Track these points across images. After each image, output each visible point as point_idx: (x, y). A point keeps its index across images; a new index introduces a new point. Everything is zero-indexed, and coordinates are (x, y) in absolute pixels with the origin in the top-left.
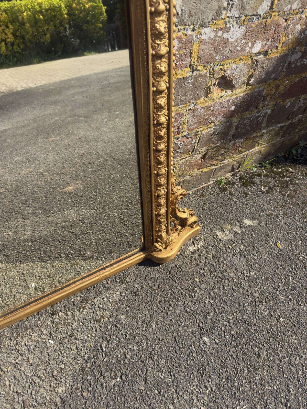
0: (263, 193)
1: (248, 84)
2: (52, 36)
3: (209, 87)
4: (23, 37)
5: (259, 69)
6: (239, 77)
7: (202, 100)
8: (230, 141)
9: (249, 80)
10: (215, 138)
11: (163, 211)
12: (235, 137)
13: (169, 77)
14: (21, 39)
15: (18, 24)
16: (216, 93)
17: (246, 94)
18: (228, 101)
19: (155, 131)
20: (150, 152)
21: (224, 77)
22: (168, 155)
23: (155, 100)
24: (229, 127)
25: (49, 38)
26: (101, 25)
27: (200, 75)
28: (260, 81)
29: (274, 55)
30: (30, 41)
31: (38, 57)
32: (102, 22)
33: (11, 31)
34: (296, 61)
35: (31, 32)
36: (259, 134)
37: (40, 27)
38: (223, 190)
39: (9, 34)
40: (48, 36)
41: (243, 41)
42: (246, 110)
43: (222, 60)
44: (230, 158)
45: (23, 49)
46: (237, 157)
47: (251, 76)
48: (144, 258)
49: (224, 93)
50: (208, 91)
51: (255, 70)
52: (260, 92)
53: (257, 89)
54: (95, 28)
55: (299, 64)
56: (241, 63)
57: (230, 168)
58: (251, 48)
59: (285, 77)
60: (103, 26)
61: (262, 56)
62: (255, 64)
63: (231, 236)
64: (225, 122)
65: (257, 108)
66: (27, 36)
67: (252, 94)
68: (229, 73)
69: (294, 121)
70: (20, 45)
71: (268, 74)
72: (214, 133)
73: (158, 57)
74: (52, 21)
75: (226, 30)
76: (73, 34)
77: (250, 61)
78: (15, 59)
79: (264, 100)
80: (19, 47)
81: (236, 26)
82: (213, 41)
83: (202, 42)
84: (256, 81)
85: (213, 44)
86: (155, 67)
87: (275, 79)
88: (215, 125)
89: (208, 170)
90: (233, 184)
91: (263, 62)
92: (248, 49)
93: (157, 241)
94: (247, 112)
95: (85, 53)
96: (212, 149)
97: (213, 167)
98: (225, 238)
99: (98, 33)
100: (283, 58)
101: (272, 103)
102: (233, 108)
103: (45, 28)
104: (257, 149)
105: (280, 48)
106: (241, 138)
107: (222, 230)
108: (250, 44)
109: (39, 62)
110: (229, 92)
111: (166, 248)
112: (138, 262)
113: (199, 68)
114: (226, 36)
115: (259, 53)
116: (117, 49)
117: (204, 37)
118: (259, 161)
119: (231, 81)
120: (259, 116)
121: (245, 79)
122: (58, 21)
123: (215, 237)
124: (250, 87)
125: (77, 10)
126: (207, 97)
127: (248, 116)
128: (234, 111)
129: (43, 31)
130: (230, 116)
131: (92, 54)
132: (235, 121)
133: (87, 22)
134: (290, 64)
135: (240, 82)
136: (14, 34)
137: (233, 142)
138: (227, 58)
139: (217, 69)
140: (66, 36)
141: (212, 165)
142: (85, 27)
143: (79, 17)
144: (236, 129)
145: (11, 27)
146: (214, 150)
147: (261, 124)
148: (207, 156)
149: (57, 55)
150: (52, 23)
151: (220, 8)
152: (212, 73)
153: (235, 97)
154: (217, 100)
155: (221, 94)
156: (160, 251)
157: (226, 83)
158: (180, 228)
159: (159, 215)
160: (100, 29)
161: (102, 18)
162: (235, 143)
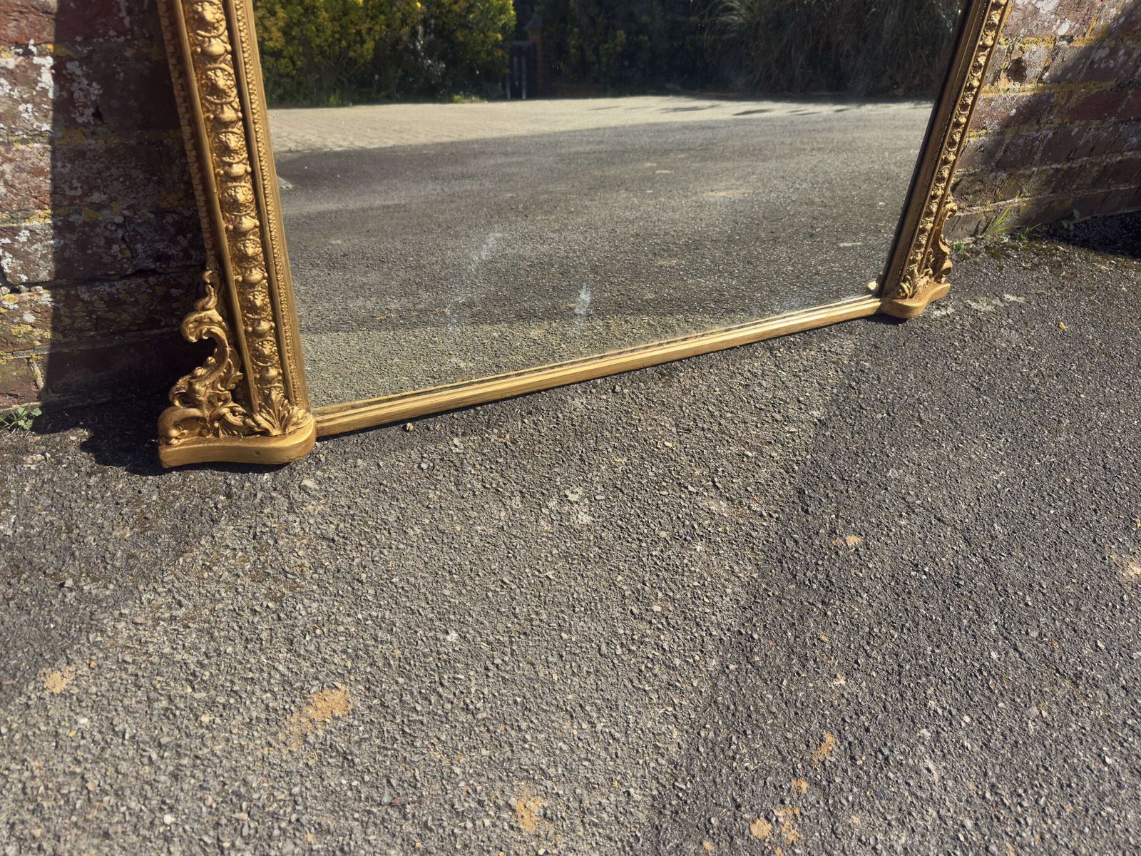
0: (1025, 268)
1: (1040, 80)
2: (378, 47)
3: (1000, 71)
4: (306, 42)
5: (1058, 60)
6: (1035, 65)
7: (987, 87)
8: (992, 171)
9: (1043, 74)
10: (978, 158)
11: (929, 226)
12: (1001, 166)
14: (299, 44)
15: (300, 9)
16: (1004, 83)
17: (1035, 95)
18: (1013, 99)
19: (963, 97)
20: (948, 125)
21: (1018, 62)
24: (998, 143)
25: (371, 51)
26: (500, 36)
28: (1055, 80)
29: (1079, 43)
30: (322, 52)
31: (338, 92)
32: (503, 29)
33: (281, 24)
34: (1101, 59)
35: (329, 32)
36: (1027, 172)
37: (352, 22)
38: (966, 258)
39: (274, 29)
40: (370, 45)
41: (1053, 16)
42: (1025, 121)
43: (1025, 36)
44: (981, 205)
45: (301, 70)
46: (990, 207)
47: (1046, 69)
48: (879, 309)
49: (1011, 85)
50: (996, 78)
51: (1053, 59)
52: (1050, 96)
53: (1047, 91)
54: (483, 42)
55: (1103, 66)
56: (1043, 45)
57: (973, 226)
58: (1058, 28)
59: (1082, 82)
60: (504, 41)
61: (1065, 42)
62: (1056, 51)
63: (990, 308)
64: (998, 134)
65: (1038, 123)
66: (318, 41)
67: (1041, 96)
68: (1026, 56)
69: (1074, 165)
70: (295, 58)
71: (1066, 70)
72: (981, 146)
74: (382, 13)
76: (429, 50)
77: (1051, 46)
79: (1050, 112)
80: (294, 63)
83: (1015, 7)
84: (1050, 76)
85: (1025, 11)
87: (1070, 82)
88: (986, 134)
90: (978, 253)
91: (1065, 50)
92: (1054, 27)
93: (904, 281)
94: (1026, 126)
95: (456, 97)
98: (983, 309)
99: (489, 53)
100: (1088, 51)
101: (1057, 121)
102: (1014, 112)
103: (364, 27)
104: (1016, 201)
105: (1087, 36)
106: (1005, 170)
107: (975, 301)
108: (1059, 22)
109: (341, 104)
110: (1017, 85)
111: (911, 297)
112: (870, 313)
113: (1001, 40)
115: (1063, 37)
116: (524, 97)
118: (1012, 229)
119: (1025, 69)
120: (1036, 139)
121: (1040, 69)
122: (399, 15)
123: (968, 307)
124: (1041, 85)
126: (993, 85)
127: (1025, 133)
128: (1013, 118)
129: (359, 33)
130: (1007, 123)
131: (472, 102)
132: (1008, 137)
133: (466, 26)
134: (1093, 63)
135: (1033, 74)
136: (286, 32)
137: (994, 174)
138: (1031, 34)
139: (1017, 47)
140: (415, 52)
142: (460, 36)
143: (449, 11)
144: (1005, 152)
145: (281, 13)
146: (970, 179)
147: (1035, 154)
148: (958, 188)
149: (383, 93)
150: (382, 17)
152: (1010, 51)
153: (1021, 94)
154: (1002, 93)
155: (1008, 86)
156: (905, 297)
157: (1017, 71)
158: (931, 272)
159: (923, 231)
160: (496, 44)
161: (504, 19)
162: (995, 178)
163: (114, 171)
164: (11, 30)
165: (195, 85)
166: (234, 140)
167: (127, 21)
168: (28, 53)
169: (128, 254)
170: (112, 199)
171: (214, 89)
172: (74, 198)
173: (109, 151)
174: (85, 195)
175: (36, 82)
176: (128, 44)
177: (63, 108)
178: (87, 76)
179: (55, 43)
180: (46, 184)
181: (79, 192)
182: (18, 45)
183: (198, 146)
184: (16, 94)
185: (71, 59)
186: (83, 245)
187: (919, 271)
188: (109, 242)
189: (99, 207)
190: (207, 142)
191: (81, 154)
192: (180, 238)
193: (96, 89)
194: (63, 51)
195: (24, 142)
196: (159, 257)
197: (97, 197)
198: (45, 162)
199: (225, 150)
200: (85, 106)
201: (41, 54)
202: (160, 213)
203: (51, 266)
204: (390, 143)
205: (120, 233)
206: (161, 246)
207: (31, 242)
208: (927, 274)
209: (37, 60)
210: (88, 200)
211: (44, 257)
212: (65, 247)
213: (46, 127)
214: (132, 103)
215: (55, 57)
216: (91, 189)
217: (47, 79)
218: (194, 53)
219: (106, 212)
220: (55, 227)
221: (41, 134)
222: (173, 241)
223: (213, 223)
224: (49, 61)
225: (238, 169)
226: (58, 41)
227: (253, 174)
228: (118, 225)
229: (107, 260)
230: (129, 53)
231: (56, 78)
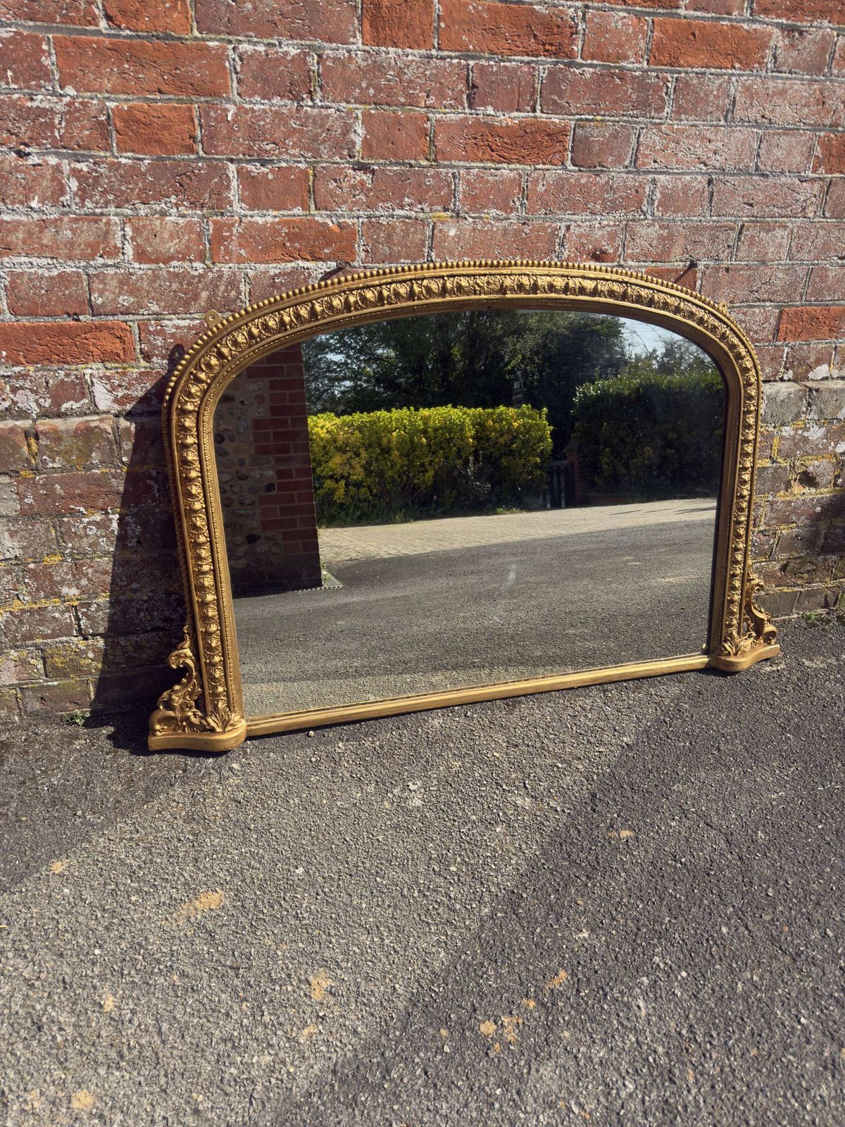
1: (835, 485)
2: (436, 475)
3: (789, 481)
4: (381, 474)
6: (823, 475)
7: (782, 493)
8: (819, 555)
9: (836, 481)
10: (799, 545)
11: (737, 597)
12: (826, 550)
13: (754, 458)
14: (376, 476)
15: (378, 450)
16: (797, 489)
17: (835, 496)
18: (812, 500)
20: (730, 524)
21: (805, 473)
22: (747, 530)
23: (740, 475)
24: (816, 534)
25: (431, 478)
26: (538, 460)
27: (780, 467)
30: (393, 481)
31: (403, 512)
32: (542, 454)
33: (363, 462)
35: (399, 466)
37: (417, 457)
38: (814, 625)
39: (357, 466)
40: (431, 473)
41: (825, 441)
42: (836, 515)
43: (802, 456)
44: (821, 582)
45: (376, 495)
46: (831, 583)
47: (837, 477)
48: (708, 664)
49: (806, 490)
50: (788, 486)
51: (841, 469)
54: (524, 465)
56: (825, 461)
57: (821, 599)
58: (834, 448)
60: (543, 462)
62: (841, 464)
63: (823, 666)
64: (811, 526)
66: (390, 473)
67: (841, 496)
68: (811, 469)
70: (372, 486)
72: (797, 536)
73: (746, 441)
74: (442, 448)
75: (806, 429)
76: (479, 475)
77: (835, 460)
78: (359, 513)
80: (371, 491)
81: (816, 428)
82: (793, 438)
83: (782, 438)
85: (793, 440)
86: (742, 449)
88: (797, 527)
89: (789, 591)
90: (828, 622)
92: (831, 448)
93: (726, 641)
94: (838, 519)
95: (499, 510)
96: (795, 558)
97: (796, 589)
98: (815, 666)
99: (530, 473)
102: (818, 509)
103: (427, 461)
106: (834, 553)
107: (811, 660)
108: (833, 444)
109: (405, 520)
110: (813, 490)
111: (735, 655)
112: (699, 667)
113: (779, 460)
114: (806, 434)
115: (843, 454)
116: (563, 506)
117: (784, 434)
119: (815, 478)
121: (830, 477)
122: (455, 449)
124: (838, 488)
125: (495, 430)
126: (787, 491)
127: (840, 524)
128: (820, 514)
129: (423, 465)
130: (816, 519)
131: (513, 513)
132: (823, 528)
133: (511, 453)
135: (825, 481)
136: (367, 468)
137: (822, 557)
138: (808, 454)
139: (798, 463)
140: (466, 477)
141: (796, 585)
142: (504, 462)
143: (496, 443)
144: (826, 539)
145: (364, 454)
146: (798, 561)
148: (788, 569)
149: (440, 510)
150: (441, 452)
151: (799, 412)
152: (793, 467)
153: (820, 496)
154: (799, 497)
155: (803, 491)
156: (729, 654)
157: (808, 479)
158: (754, 634)
159: (732, 602)
160: (536, 466)
161: (542, 446)
162: (825, 560)
163: (145, 571)
164: (100, 503)
165: (185, 525)
166: (204, 553)
167: (157, 495)
168: (107, 513)
169: (149, 618)
170: (142, 587)
171: (195, 527)
172: (122, 586)
173: (143, 560)
174: (128, 584)
175: (109, 527)
176: (157, 506)
177: (122, 539)
178: (135, 522)
179: (121, 508)
180: (108, 579)
181: (125, 583)
182: (102, 510)
183: (185, 557)
184: (99, 534)
185: (128, 515)
186: (124, 613)
187: (739, 633)
188: (139, 611)
189: (135, 591)
190: (190, 554)
191: (128, 562)
192: (179, 609)
193: (139, 529)
194: (124, 511)
195: (100, 557)
196: (167, 620)
197: (134, 586)
198: (109, 568)
199: (199, 558)
200: (133, 538)
201: (113, 513)
202: (168, 594)
203: (106, 624)
204: (429, 549)
205: (145, 606)
206: (167, 613)
207: (97, 611)
208: (750, 636)
209: (111, 516)
210: (129, 587)
211: (103, 619)
212: (115, 613)
213: (112, 549)
214: (157, 535)
215: (120, 514)
216: (132, 581)
217: (115, 525)
218: (185, 510)
219: (138, 594)
220: (111, 602)
221: (109, 553)
222: (175, 610)
223: (191, 598)
224: (117, 516)
225: (206, 568)
226: (123, 506)
227: (214, 571)
228: (145, 601)
229: (136, 621)
230: (157, 510)
231: (119, 524)
